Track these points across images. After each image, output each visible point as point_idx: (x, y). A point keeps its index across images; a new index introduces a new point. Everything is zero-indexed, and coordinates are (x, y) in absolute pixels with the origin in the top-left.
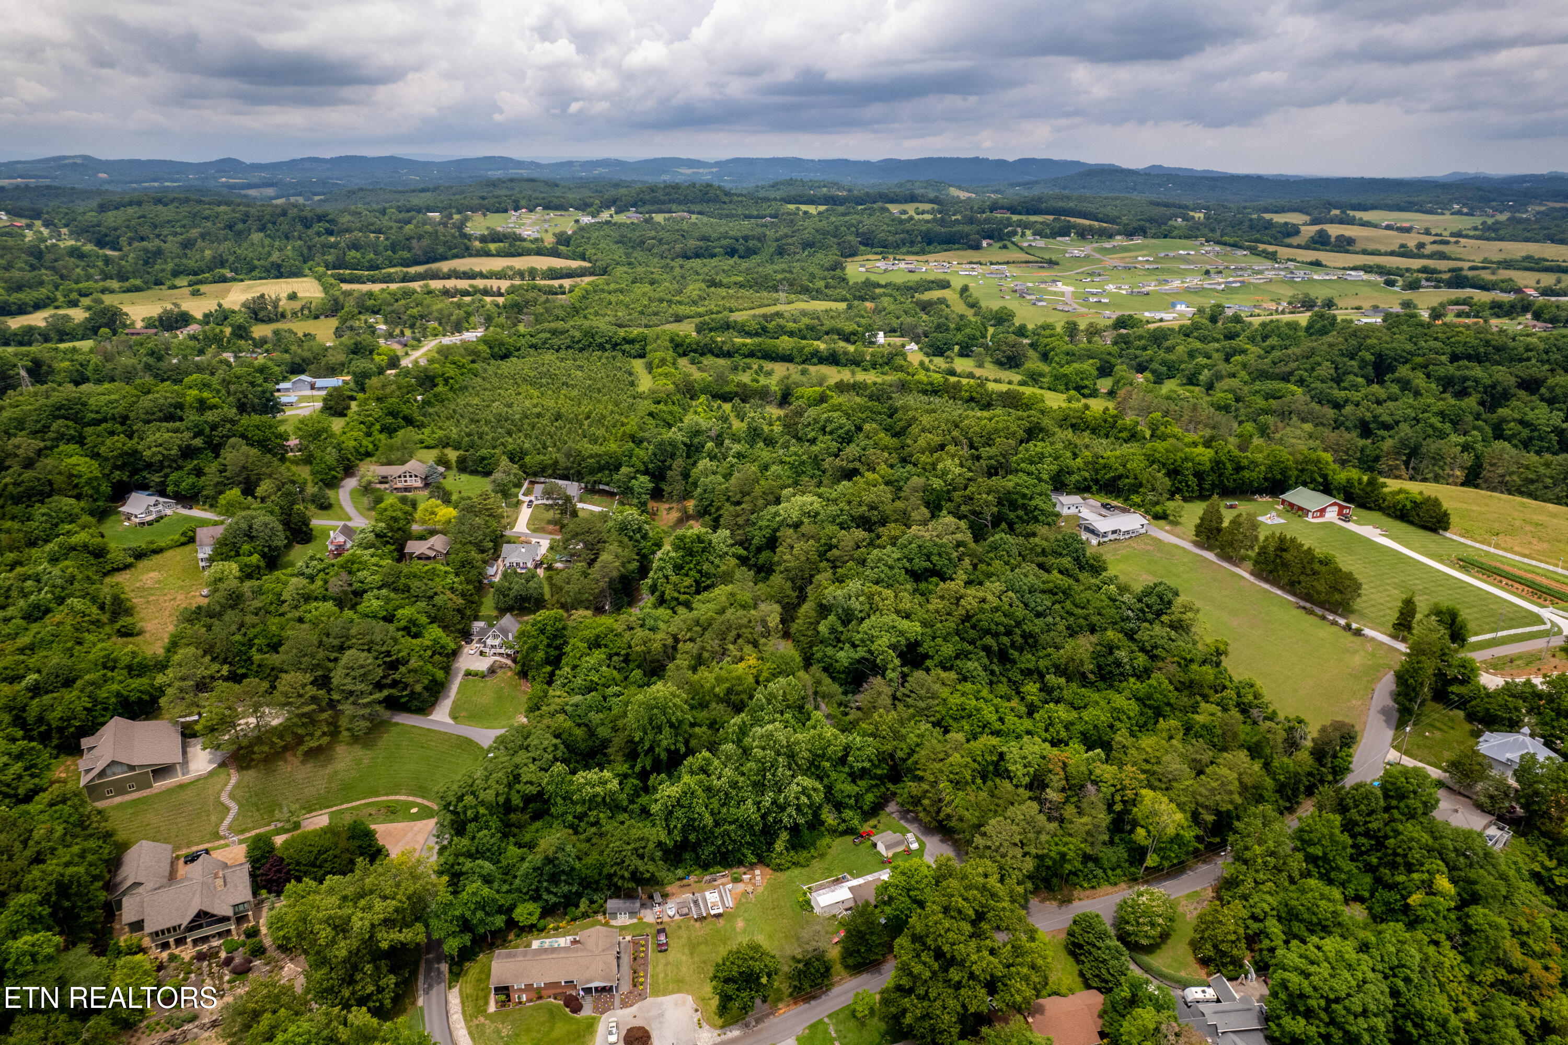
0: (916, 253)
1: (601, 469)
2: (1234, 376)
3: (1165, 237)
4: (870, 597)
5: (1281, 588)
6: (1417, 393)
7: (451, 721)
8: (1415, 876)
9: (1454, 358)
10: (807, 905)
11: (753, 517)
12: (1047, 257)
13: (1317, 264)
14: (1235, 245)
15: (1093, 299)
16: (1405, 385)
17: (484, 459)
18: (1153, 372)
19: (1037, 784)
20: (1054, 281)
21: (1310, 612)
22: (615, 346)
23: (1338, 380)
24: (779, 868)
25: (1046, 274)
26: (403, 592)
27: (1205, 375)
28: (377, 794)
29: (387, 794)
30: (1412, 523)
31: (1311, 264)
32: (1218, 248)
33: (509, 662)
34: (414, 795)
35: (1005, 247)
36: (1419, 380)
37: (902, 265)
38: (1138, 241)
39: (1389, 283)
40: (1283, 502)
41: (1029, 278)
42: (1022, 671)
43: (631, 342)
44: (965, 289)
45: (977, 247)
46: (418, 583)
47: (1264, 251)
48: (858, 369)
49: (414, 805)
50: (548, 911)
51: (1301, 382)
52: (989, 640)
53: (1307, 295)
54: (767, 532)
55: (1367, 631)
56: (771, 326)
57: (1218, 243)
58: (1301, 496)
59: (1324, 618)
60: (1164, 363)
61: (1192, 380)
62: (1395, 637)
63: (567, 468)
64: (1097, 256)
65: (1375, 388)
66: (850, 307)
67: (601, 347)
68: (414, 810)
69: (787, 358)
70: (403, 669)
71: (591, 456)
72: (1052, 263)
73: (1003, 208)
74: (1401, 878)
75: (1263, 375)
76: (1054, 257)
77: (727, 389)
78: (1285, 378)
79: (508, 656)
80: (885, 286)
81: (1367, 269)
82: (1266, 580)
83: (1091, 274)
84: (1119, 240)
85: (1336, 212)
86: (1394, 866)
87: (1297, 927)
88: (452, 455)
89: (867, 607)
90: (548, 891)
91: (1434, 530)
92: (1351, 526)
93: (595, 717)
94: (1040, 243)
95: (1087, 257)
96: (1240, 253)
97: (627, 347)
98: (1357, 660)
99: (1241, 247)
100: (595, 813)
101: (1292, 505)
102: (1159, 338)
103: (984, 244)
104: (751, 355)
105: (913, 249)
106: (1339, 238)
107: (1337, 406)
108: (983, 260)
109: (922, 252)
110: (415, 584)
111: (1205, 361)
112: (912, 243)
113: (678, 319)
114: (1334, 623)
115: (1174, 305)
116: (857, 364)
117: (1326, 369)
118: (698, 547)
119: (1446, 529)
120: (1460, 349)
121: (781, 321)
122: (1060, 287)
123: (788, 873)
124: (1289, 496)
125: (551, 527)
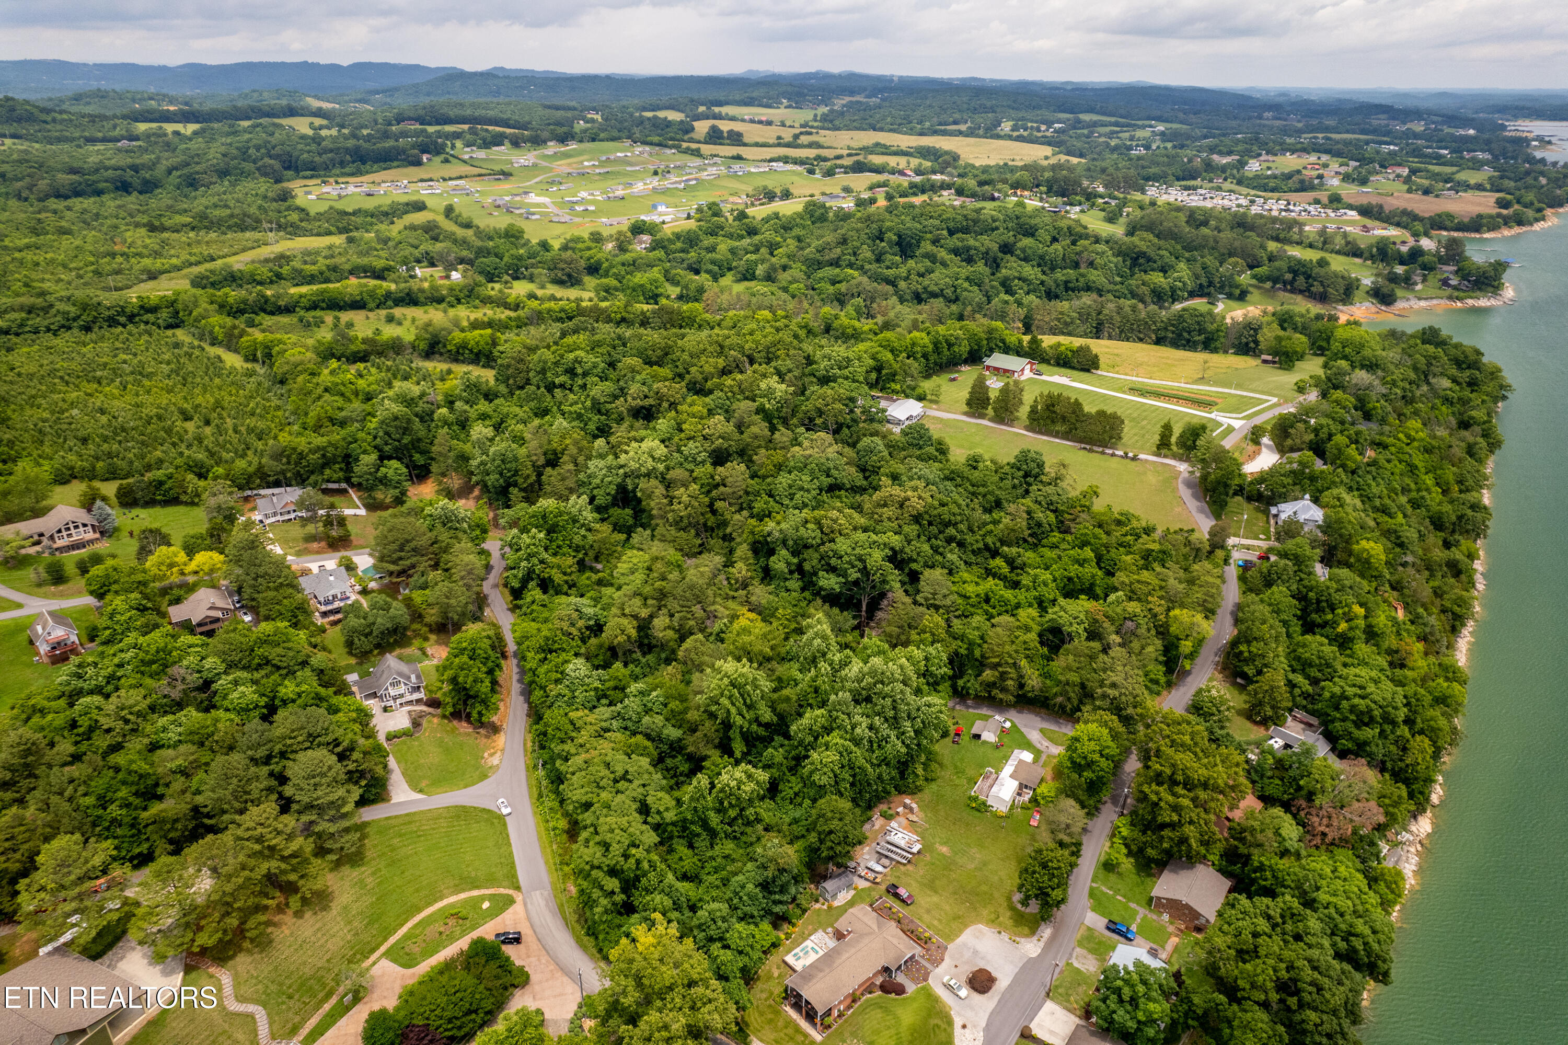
0: (352, 175)
1: (327, 463)
2: (785, 268)
3: (594, 140)
4: (818, 523)
5: (1056, 436)
6: (944, 264)
7: (420, 796)
8: (1340, 611)
9: (951, 233)
10: (982, 808)
11: (582, 476)
12: (497, 168)
13: (739, 158)
14: (659, 145)
15: (579, 208)
16: (932, 258)
17: (161, 483)
18: (708, 272)
19: (1093, 634)
20: (526, 193)
21: (1091, 451)
22: (131, 318)
23: (878, 260)
24: (919, 789)
25: (507, 185)
26: (259, 667)
27: (760, 270)
28: (419, 910)
29: (429, 904)
30: (1073, 368)
31: (733, 158)
32: (647, 148)
33: (424, 708)
34: (463, 890)
35: (446, 161)
36: (943, 254)
37: (351, 189)
38: (573, 146)
39: (811, 172)
40: (988, 368)
41: (503, 191)
42: (973, 552)
43: (154, 310)
44: (449, 211)
45: (418, 163)
46: (279, 650)
47: (688, 149)
48: (444, 305)
49: (482, 898)
50: (779, 920)
51: (851, 265)
52: (951, 531)
53: (765, 188)
54: (612, 489)
55: (1141, 456)
56: (285, 270)
57: (645, 143)
58: (998, 360)
59: (1103, 453)
60: (713, 262)
61: (747, 276)
62: (1158, 455)
63: (283, 472)
64: (544, 164)
65: (911, 263)
66: (351, 240)
67: (112, 322)
68: (486, 905)
69: (358, 305)
70: (356, 755)
71: (313, 451)
72: (506, 175)
73: (410, 119)
74: (1330, 617)
75: (815, 265)
76: (506, 168)
77: (353, 348)
78: (835, 263)
79: (419, 701)
80: (354, 213)
81: (786, 160)
82: (1041, 433)
83: (552, 183)
84: (552, 147)
85: (702, 109)
86: (1319, 610)
87: (1314, 672)
88: (110, 489)
89: (818, 533)
90: (775, 902)
91: (1088, 371)
92: (1044, 377)
93: (654, 721)
94: (481, 154)
95: (535, 165)
96: (669, 151)
97: (150, 317)
98: (1152, 479)
99: (666, 146)
100: (752, 810)
101: (997, 369)
102: (690, 240)
103: (425, 158)
104: (314, 306)
105: (347, 170)
106: (731, 132)
107: (892, 283)
108: (435, 177)
109: (357, 173)
110: (273, 653)
111: (753, 257)
112: (342, 164)
113: (153, 276)
114: (1113, 455)
115: (654, 207)
116: (440, 300)
117: (866, 253)
118: (561, 521)
119: (1097, 368)
120: (951, 225)
121: (297, 264)
122: (533, 198)
123: (926, 791)
124: (989, 362)
125: (315, 545)
